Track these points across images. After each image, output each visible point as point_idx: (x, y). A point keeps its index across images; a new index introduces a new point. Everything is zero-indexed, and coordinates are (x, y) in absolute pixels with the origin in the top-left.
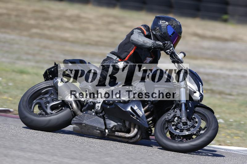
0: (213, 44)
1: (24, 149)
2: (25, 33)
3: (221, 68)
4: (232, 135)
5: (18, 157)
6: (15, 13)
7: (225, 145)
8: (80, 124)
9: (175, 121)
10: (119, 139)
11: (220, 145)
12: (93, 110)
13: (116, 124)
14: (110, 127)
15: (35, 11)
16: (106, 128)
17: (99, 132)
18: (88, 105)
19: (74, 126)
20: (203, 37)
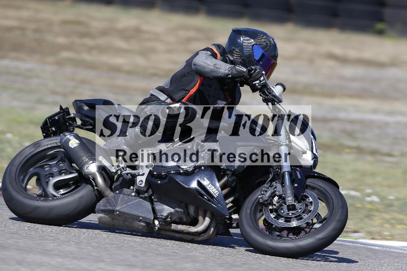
0: (360, 71)
1: (50, 251)
2: (50, 59)
3: (375, 111)
4: (393, 221)
5: (40, 265)
6: (32, 26)
7: (381, 239)
8: (110, 212)
9: (274, 203)
10: (178, 235)
11: (373, 239)
12: (132, 187)
13: (172, 210)
14: (162, 216)
15: (65, 22)
16: (156, 218)
17: (144, 224)
18: (121, 178)
19: (101, 215)
20: (344, 60)
